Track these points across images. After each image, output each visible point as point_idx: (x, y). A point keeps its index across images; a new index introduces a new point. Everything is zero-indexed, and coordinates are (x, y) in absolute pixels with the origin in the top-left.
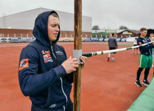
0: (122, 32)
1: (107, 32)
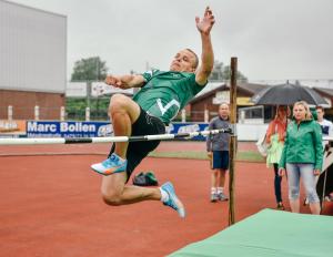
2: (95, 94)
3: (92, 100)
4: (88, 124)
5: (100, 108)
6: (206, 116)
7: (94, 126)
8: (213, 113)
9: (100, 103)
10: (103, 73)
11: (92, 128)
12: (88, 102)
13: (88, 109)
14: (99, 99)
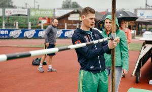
0: (68, 15)
1: (33, 14)
2: (7, 14)
3: (5, 18)
4: (4, 30)
5: (10, 22)
6: (66, 26)
7: (7, 31)
8: (69, 25)
9: (10, 19)
10: (11, 4)
11: (6, 32)
12: (4, 19)
13: (4, 22)
14: (9, 17)
